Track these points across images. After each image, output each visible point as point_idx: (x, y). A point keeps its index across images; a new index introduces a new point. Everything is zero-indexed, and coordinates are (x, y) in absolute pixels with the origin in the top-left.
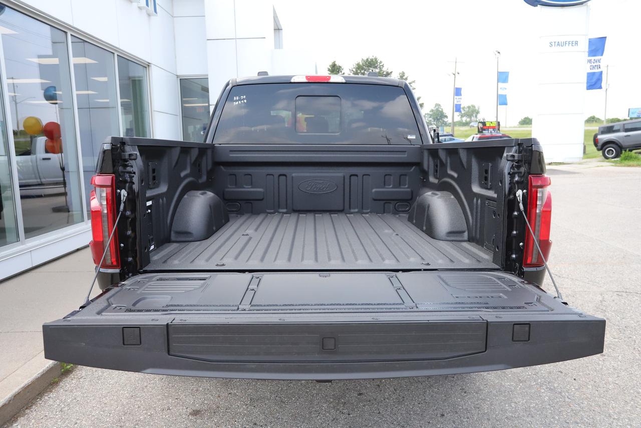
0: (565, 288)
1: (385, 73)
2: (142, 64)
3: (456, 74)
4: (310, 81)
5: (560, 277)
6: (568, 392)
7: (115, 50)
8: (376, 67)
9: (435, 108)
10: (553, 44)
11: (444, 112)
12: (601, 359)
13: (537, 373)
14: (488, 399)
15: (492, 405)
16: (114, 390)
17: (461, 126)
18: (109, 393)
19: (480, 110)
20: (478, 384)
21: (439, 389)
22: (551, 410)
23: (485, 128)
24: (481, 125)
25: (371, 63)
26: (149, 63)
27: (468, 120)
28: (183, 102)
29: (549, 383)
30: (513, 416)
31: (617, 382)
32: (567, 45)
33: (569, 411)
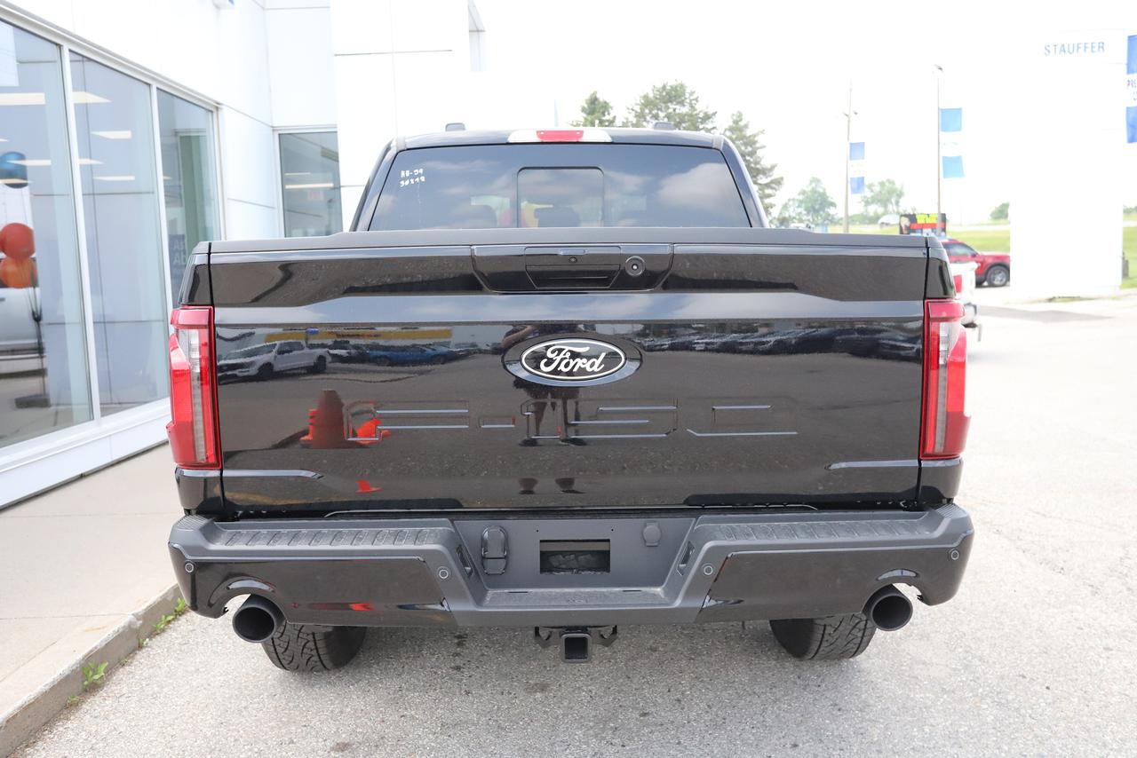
0: (1053, 536)
1: (701, 115)
2: (204, 106)
3: (852, 115)
4: (545, 141)
5: (1044, 515)
6: (1032, 709)
7: (153, 79)
8: (682, 103)
9: (810, 188)
10: (1052, 49)
11: (828, 195)
12: (1103, 656)
13: (978, 678)
14: (882, 720)
15: (887, 728)
16: (187, 714)
17: (865, 223)
18: (177, 719)
19: (904, 191)
20: (863, 696)
21: (790, 705)
22: (997, 737)
23: (914, 226)
24: (905, 222)
25: (673, 95)
26: (218, 103)
27: (881, 210)
28: (284, 181)
29: (998, 693)
30: (926, 745)
31: (1127, 693)
32: (1081, 50)
33: (1029, 738)
